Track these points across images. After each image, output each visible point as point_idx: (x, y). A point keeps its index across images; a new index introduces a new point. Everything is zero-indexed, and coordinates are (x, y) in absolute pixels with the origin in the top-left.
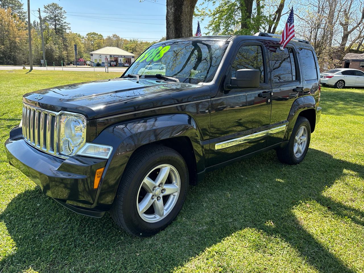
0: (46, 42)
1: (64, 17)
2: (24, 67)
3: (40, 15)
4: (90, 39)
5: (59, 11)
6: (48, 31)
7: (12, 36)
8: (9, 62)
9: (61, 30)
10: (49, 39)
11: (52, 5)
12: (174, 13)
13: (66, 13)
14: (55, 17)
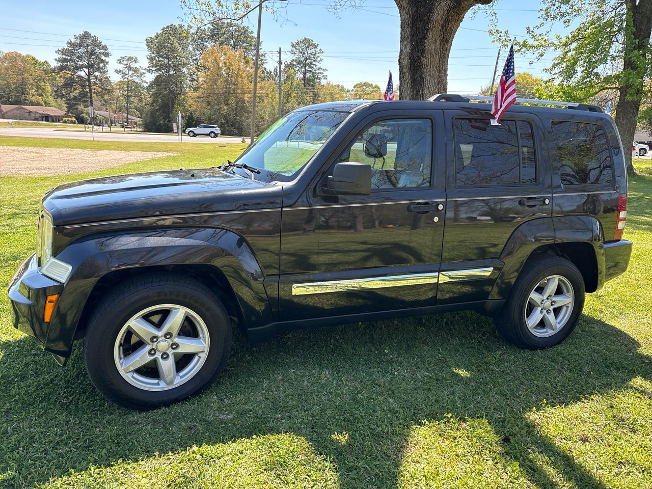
0: (287, 100)
1: (319, 59)
2: (243, 139)
3: (280, 58)
4: (359, 93)
5: (313, 50)
6: (292, 83)
7: (240, 91)
8: (232, 131)
9: (313, 80)
10: (292, 96)
11: (303, 41)
12: (411, 53)
13: (323, 52)
14: (306, 59)
